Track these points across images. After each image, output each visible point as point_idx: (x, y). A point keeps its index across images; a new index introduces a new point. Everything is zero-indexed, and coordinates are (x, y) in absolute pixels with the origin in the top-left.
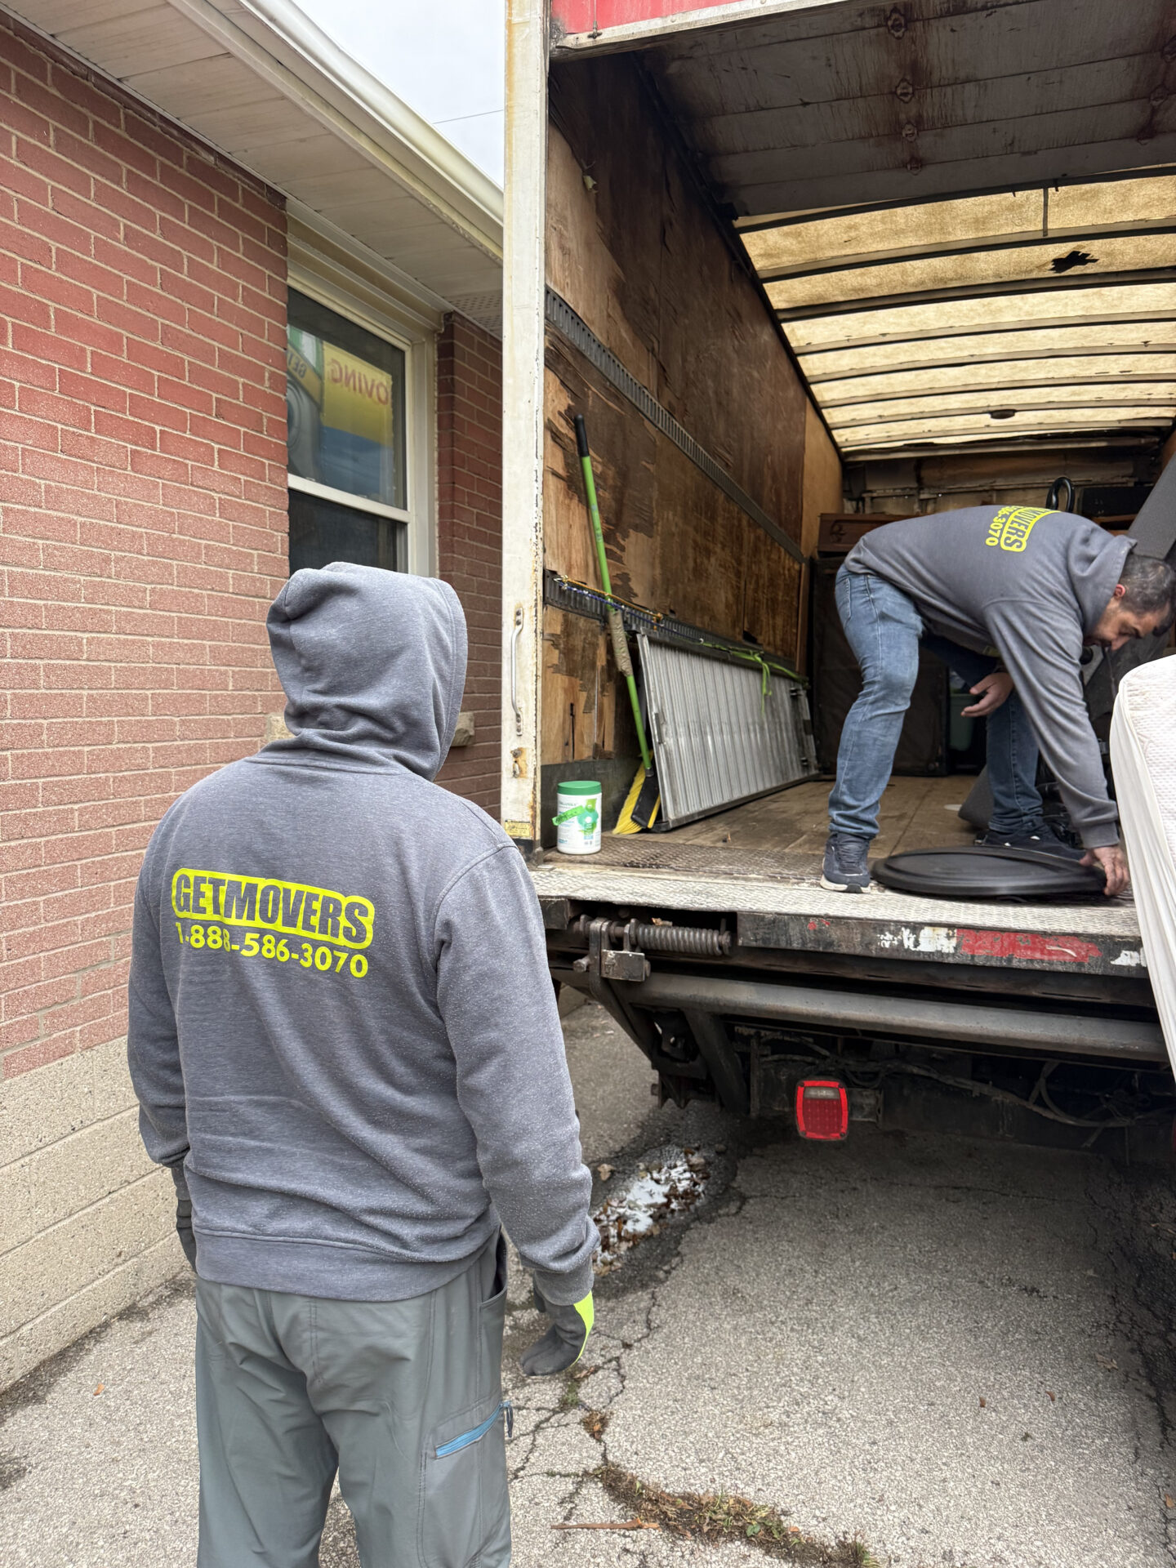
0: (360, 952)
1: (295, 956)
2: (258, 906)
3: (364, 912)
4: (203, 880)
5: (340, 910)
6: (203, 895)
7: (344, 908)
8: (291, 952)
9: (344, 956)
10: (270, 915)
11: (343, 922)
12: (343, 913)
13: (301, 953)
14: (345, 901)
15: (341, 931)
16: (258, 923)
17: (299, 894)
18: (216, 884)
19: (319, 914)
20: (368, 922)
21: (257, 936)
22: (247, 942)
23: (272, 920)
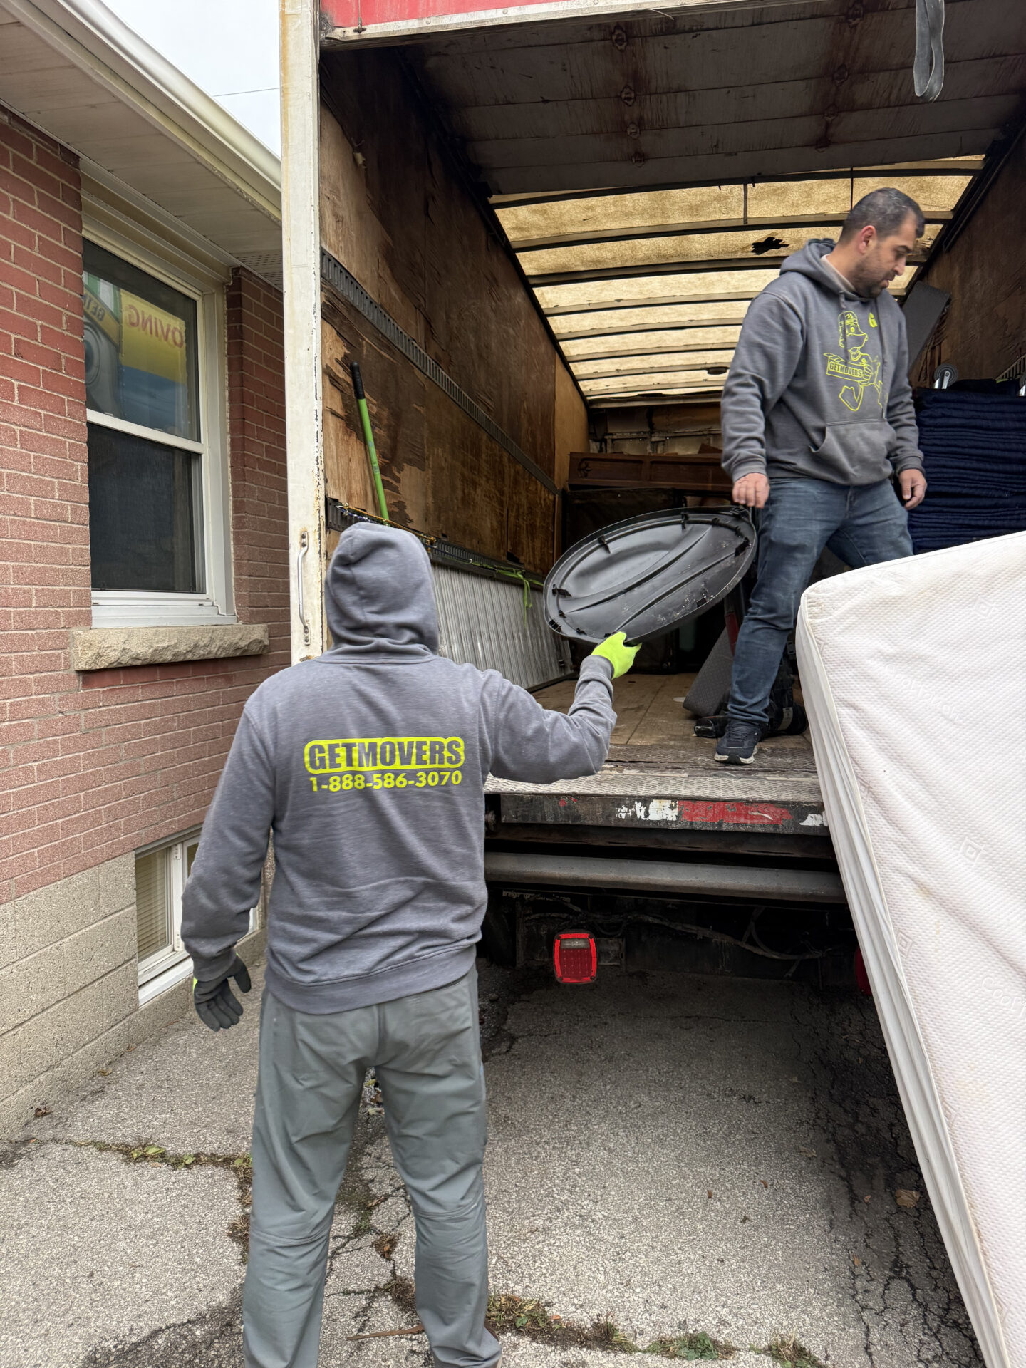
0: (457, 769)
1: (411, 782)
2: (379, 756)
3: (458, 745)
4: (337, 746)
5: (444, 747)
6: (338, 756)
7: (446, 745)
8: (408, 780)
9: (448, 773)
10: (388, 760)
11: (446, 753)
12: (446, 749)
13: (417, 780)
14: (445, 742)
15: (446, 760)
16: (380, 767)
17: (410, 744)
18: (349, 748)
19: (428, 753)
20: (461, 751)
21: (380, 775)
22: (375, 780)
23: (392, 762)
